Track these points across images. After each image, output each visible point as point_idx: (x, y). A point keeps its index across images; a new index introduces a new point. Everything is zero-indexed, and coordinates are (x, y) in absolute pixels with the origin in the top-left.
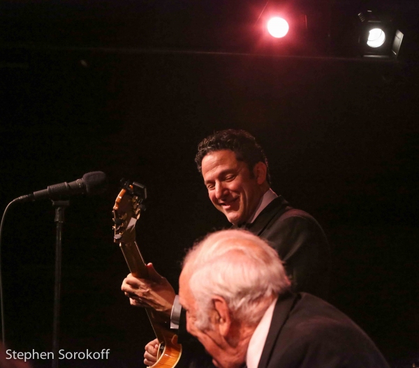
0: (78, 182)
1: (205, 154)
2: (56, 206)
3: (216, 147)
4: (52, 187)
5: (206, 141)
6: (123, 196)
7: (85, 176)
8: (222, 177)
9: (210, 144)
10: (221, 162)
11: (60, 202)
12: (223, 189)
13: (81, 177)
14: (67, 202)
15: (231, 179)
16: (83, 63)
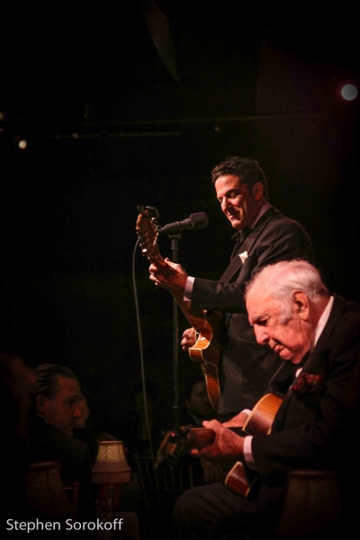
0: (187, 221)
1: (217, 178)
2: (172, 239)
3: (225, 172)
4: (168, 226)
5: (217, 168)
6: (141, 218)
7: (191, 216)
8: (228, 195)
9: (220, 170)
10: (228, 183)
11: (175, 236)
12: (228, 204)
13: (188, 217)
14: (179, 236)
15: (234, 197)
16: (217, 129)
